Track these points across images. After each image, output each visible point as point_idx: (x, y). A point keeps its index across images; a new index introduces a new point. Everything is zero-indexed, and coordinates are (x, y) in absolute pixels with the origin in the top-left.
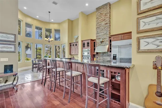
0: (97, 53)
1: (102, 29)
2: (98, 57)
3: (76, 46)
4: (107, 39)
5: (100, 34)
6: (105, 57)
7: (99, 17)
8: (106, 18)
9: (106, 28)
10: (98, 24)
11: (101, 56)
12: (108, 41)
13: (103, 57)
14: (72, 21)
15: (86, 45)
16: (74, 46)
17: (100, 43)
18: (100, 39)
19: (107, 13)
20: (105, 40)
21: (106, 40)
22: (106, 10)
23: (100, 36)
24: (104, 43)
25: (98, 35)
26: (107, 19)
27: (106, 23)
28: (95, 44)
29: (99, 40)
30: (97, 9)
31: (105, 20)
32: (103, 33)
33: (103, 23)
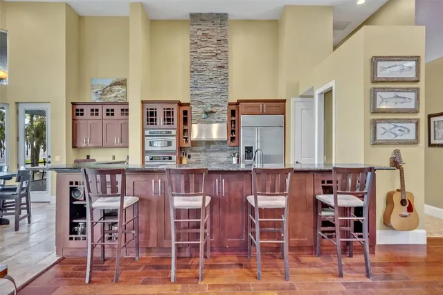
0: (195, 143)
1: (210, 77)
2: (192, 154)
3: (110, 117)
4: (223, 108)
5: (204, 91)
6: (212, 154)
7: (199, 42)
8: (219, 52)
9: (220, 78)
10: (197, 60)
11: (200, 152)
12: (226, 112)
13: (207, 154)
14: (81, 18)
15: (160, 117)
16: (99, 117)
17: (204, 116)
18: (203, 103)
19: (222, 38)
20: (217, 108)
21: (221, 109)
22: (219, 31)
23: (202, 95)
24: (215, 116)
25: (197, 92)
26: (222, 54)
27: (219, 64)
28: (188, 116)
29: (200, 106)
30: (192, 16)
31: (219, 57)
32: (211, 89)
33: (213, 63)
